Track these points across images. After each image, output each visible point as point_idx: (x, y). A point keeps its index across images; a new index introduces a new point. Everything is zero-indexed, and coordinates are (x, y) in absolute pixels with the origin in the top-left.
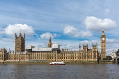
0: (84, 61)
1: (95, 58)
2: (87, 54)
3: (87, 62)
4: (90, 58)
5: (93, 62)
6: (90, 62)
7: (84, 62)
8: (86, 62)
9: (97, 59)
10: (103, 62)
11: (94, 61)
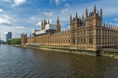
0: (72, 48)
1: (91, 42)
2: (76, 33)
3: (76, 50)
4: (82, 42)
5: (86, 51)
6: (81, 51)
7: (72, 50)
8: (74, 50)
9: (94, 46)
10: (113, 53)
11: (89, 49)
